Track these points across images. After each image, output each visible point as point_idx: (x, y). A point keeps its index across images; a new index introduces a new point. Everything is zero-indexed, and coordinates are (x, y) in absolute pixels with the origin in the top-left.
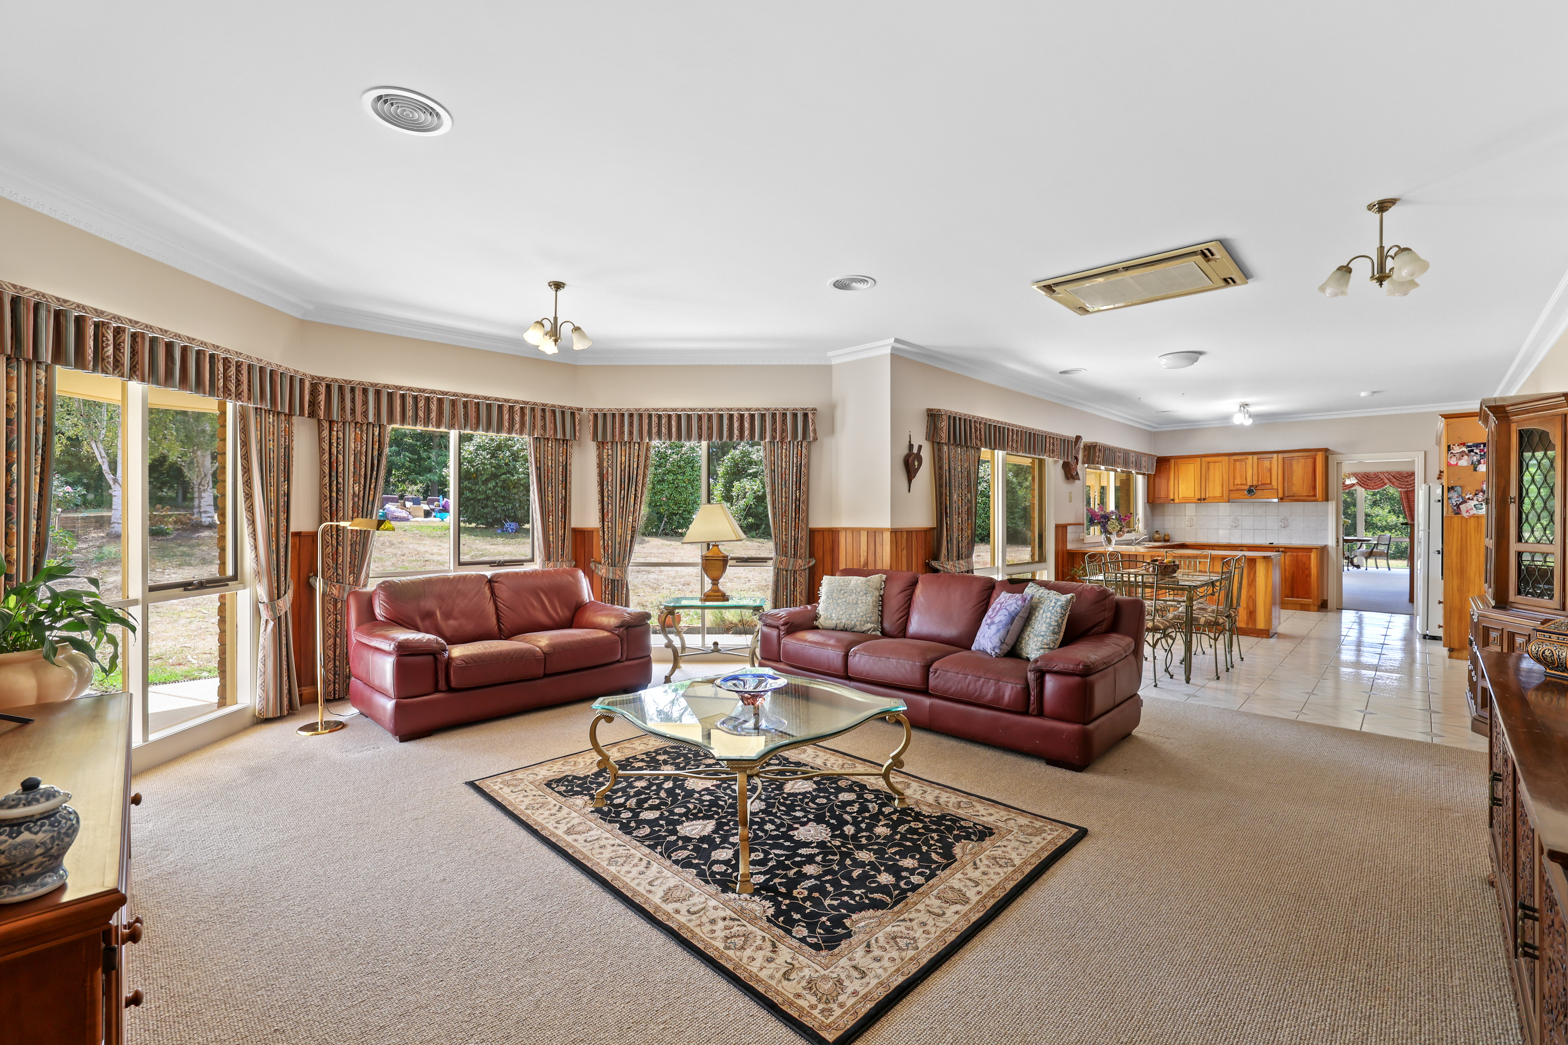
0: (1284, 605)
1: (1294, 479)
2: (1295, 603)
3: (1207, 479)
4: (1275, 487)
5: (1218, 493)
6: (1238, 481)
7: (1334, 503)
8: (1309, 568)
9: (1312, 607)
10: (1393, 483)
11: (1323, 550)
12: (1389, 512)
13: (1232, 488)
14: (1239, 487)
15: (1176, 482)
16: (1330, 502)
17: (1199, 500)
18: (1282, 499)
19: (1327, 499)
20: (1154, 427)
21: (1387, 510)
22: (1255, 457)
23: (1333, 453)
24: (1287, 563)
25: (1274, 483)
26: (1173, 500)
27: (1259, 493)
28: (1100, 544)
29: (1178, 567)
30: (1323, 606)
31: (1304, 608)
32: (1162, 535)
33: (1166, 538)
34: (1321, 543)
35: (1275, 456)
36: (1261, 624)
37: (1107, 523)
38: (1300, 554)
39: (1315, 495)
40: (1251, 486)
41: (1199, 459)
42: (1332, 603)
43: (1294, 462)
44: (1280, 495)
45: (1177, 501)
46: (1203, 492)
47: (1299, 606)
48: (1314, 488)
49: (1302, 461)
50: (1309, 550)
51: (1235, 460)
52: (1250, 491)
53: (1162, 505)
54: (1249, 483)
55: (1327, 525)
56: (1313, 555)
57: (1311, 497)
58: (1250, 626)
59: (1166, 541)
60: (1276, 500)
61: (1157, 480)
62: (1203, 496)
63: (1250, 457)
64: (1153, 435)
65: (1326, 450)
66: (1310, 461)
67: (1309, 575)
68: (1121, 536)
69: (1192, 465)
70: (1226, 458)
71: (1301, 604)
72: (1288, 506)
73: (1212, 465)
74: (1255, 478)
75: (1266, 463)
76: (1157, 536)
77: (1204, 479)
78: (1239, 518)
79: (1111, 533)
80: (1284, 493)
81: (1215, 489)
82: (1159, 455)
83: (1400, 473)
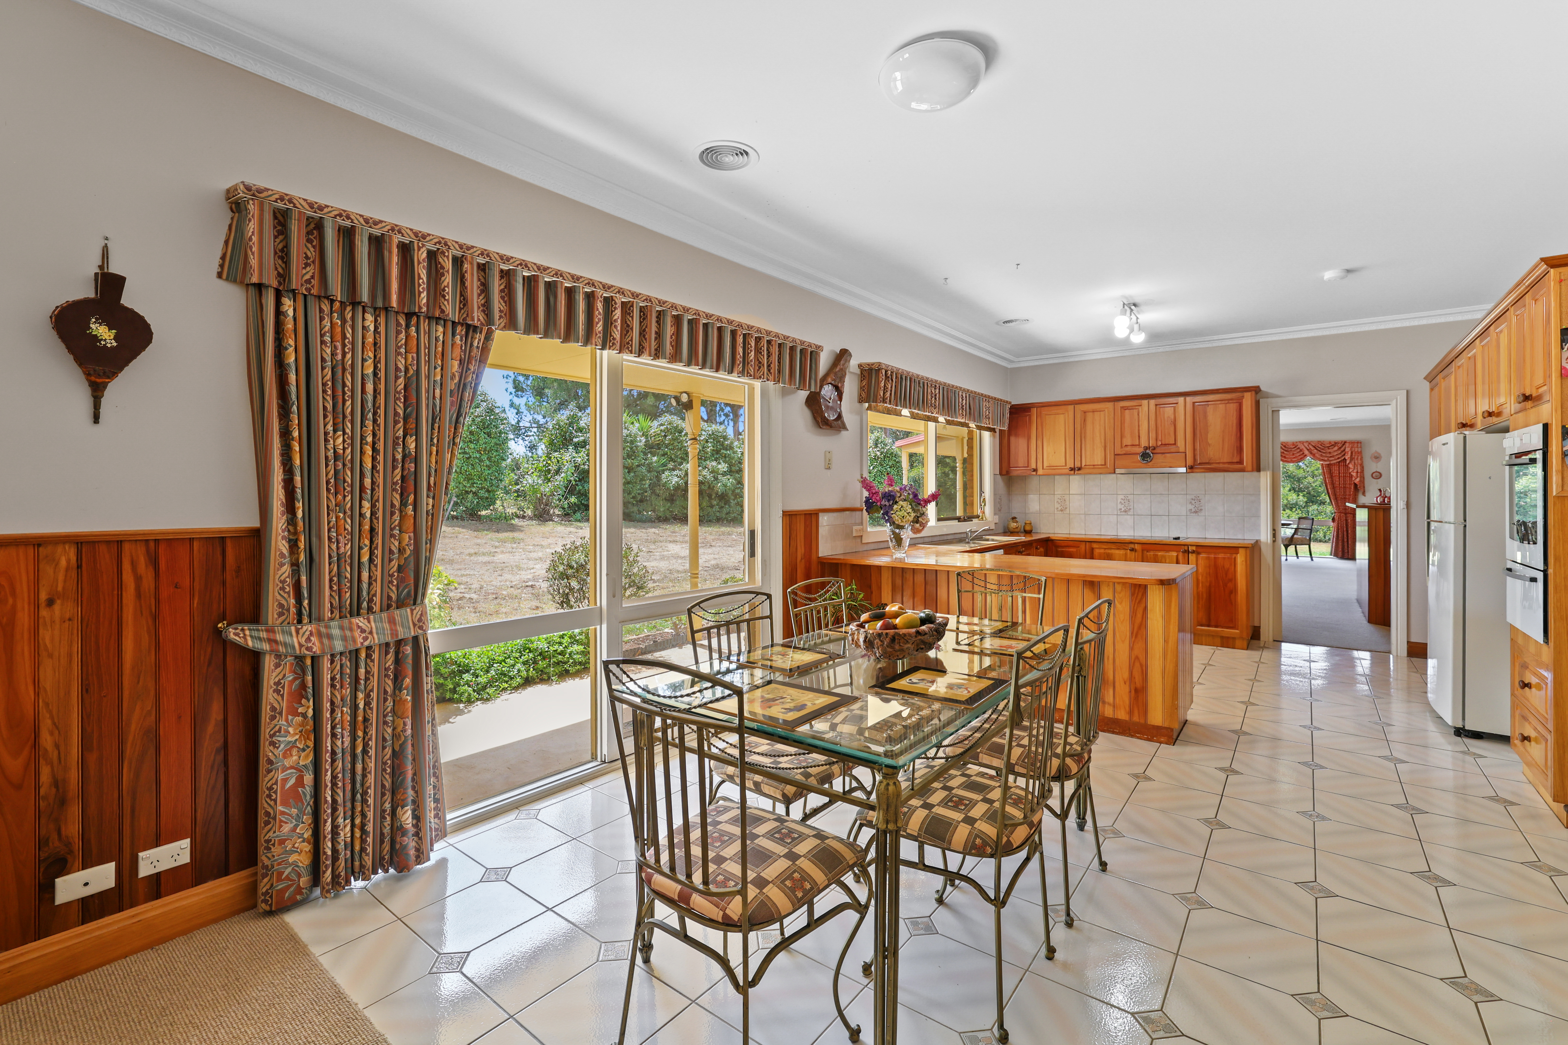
0: (1198, 639)
1: (1210, 436)
2: (1213, 636)
3: (1083, 436)
4: (1182, 449)
5: (1098, 460)
6: (1128, 441)
7: (1269, 474)
8: (1234, 580)
9: (1238, 643)
10: (1314, 455)
11: (1254, 549)
12: (1290, 490)
13: (1118, 451)
14: (1129, 449)
15: (1040, 443)
16: (1262, 473)
17: (1072, 469)
18: (1191, 468)
19: (1258, 470)
20: (1011, 362)
21: (1287, 489)
22: (1153, 402)
23: (1267, 396)
24: (1200, 570)
25: (1180, 443)
26: (1035, 470)
27: (1158, 458)
28: (881, 547)
29: (940, 632)
30: (1254, 639)
31: (1227, 643)
32: (1021, 524)
33: (1028, 528)
34: (1248, 537)
35: (1181, 400)
36: (1157, 717)
37: (891, 507)
38: (1221, 556)
39: (1241, 462)
40: (1146, 448)
41: (1071, 407)
42: (1267, 633)
43: (1210, 409)
44: (1190, 462)
45: (1040, 471)
46: (1078, 458)
47: (1218, 640)
48: (1240, 449)
49: (1222, 407)
50: (1234, 549)
51: (1124, 408)
52: (1145, 456)
53: (1024, 478)
54: (1144, 443)
55: (1258, 510)
56: (1240, 558)
57: (1235, 465)
58: (1136, 718)
59: (1028, 532)
60: (1183, 470)
61: (1013, 439)
62: (1078, 465)
63: (1145, 402)
64: (1010, 374)
65: (1256, 390)
66: (1233, 407)
67: (1233, 591)
68: (919, 531)
69: (1062, 417)
70: (1110, 405)
71: (1222, 637)
72: (1200, 479)
73: (1089, 416)
74: (1153, 435)
75: (1168, 411)
76: (1013, 525)
77: (1078, 438)
78: (1131, 497)
79: (901, 527)
80: (1195, 459)
81: (1095, 455)
82: (1015, 402)
83: (1322, 443)
